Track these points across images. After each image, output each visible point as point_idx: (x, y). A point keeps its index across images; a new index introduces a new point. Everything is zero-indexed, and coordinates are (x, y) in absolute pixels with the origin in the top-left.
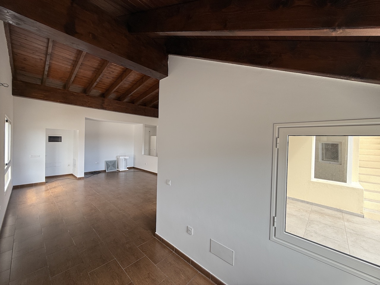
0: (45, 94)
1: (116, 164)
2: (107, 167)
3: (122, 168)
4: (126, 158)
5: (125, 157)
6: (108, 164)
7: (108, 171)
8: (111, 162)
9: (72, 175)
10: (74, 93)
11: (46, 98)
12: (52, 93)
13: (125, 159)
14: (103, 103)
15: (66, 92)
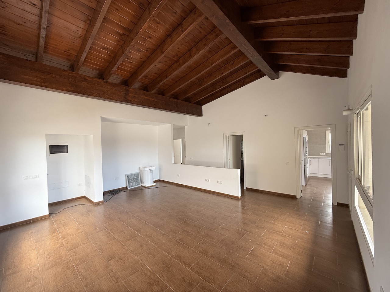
0: (42, 77)
1: (140, 178)
2: (129, 183)
3: (148, 182)
4: (152, 169)
5: (150, 168)
6: (129, 178)
7: (130, 188)
8: (132, 175)
9: (84, 197)
10: (87, 78)
11: (43, 84)
12: (53, 76)
13: (151, 171)
14: (127, 94)
15: (75, 75)
